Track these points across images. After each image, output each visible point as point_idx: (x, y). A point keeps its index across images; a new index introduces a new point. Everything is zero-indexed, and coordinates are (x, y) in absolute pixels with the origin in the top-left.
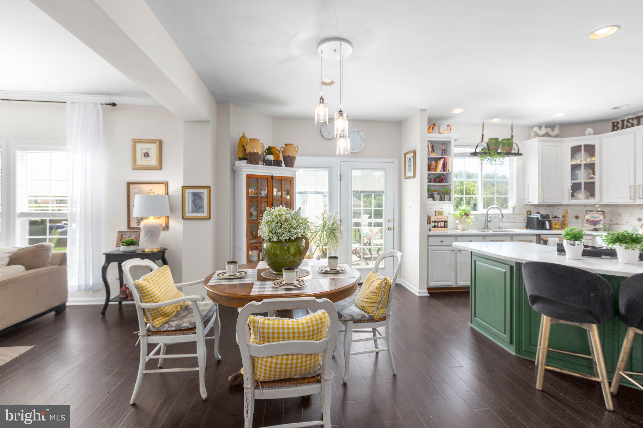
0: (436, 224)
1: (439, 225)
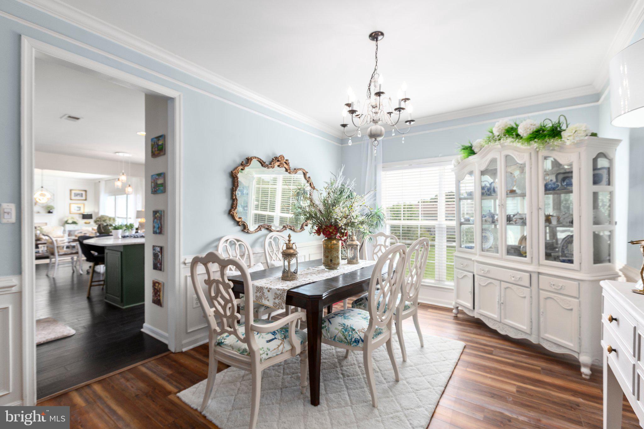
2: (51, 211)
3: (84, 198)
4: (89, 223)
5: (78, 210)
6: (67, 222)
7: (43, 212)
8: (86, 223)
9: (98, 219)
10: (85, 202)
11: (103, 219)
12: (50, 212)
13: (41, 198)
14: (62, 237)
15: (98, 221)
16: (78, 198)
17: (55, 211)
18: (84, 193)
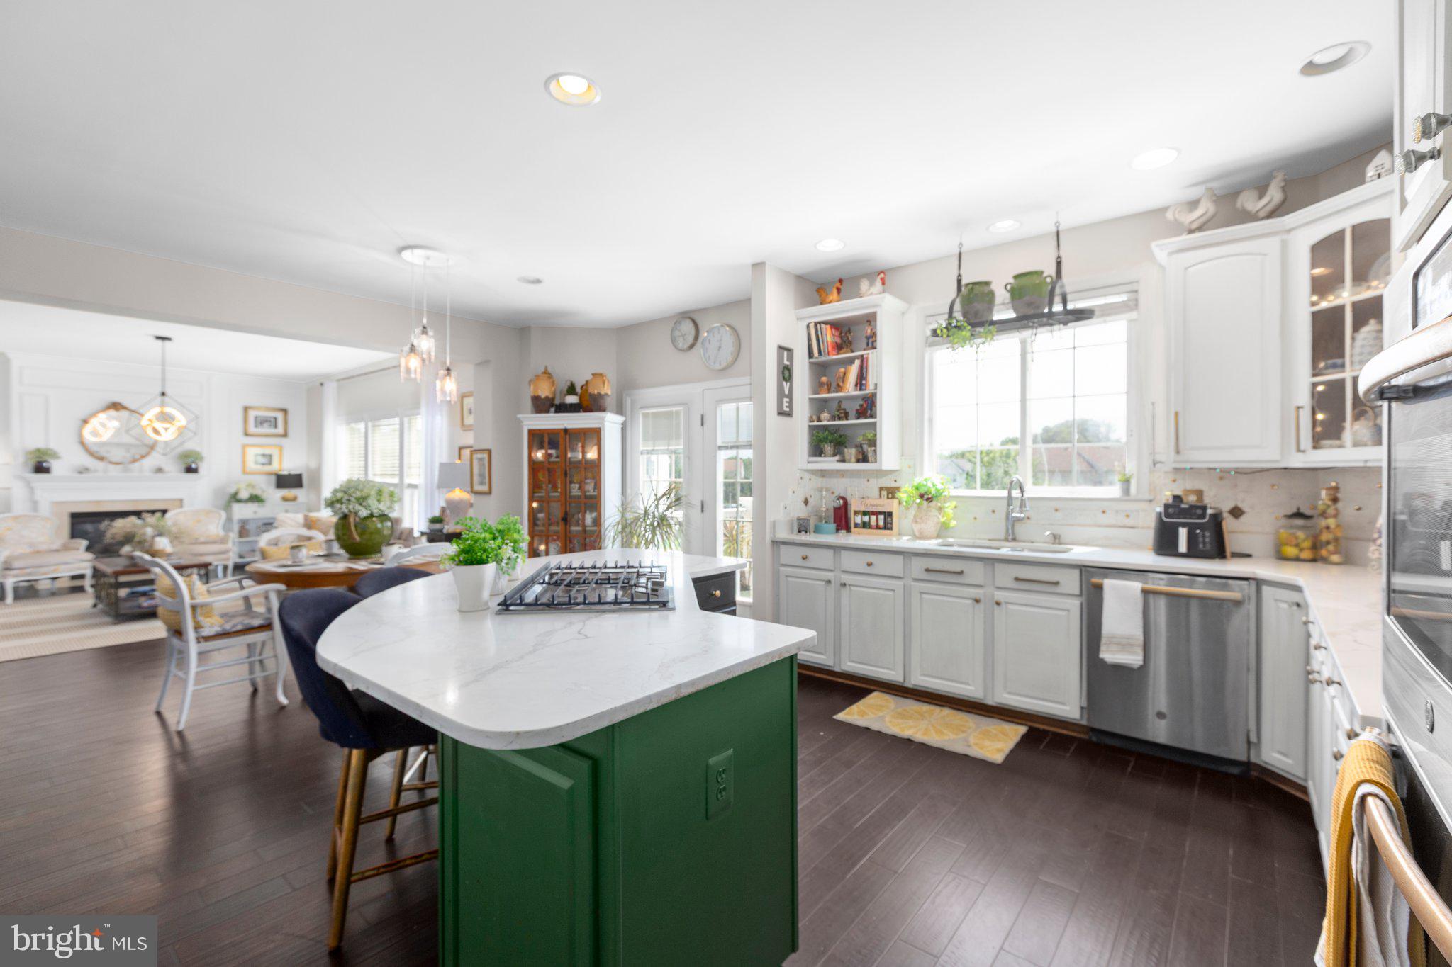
0: (866, 518)
1: (873, 522)
2: (193, 466)
3: (280, 430)
4: (295, 499)
5: (263, 464)
6: (235, 498)
7: (173, 469)
8: (285, 499)
9: (339, 495)
10: (283, 441)
11: (359, 494)
12: (189, 470)
13: (159, 426)
14: (223, 541)
15: (340, 501)
16: (266, 429)
17: (203, 468)
18: (280, 416)
